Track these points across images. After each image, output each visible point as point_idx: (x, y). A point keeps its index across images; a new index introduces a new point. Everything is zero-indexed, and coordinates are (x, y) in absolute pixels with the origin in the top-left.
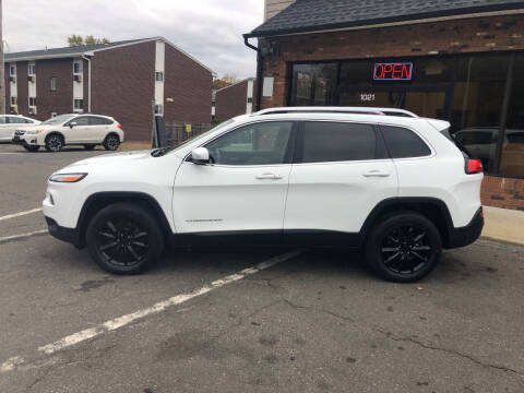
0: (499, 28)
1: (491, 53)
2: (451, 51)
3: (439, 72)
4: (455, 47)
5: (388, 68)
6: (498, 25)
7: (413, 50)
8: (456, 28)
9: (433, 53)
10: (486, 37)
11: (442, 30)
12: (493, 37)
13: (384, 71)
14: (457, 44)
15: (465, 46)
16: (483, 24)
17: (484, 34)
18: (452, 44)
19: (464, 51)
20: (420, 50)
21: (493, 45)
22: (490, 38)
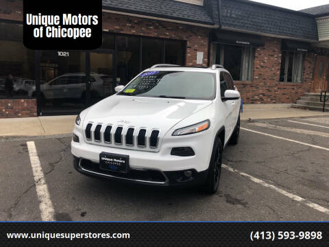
0: (136, 23)
2: (115, 31)
4: (117, 29)
6: (136, 21)
8: (116, 19)
10: (130, 27)
11: (109, 18)
12: (134, 27)
14: (118, 27)
15: (122, 30)
16: (129, 19)
17: (130, 25)
19: (122, 32)
21: (134, 31)
22: (132, 27)
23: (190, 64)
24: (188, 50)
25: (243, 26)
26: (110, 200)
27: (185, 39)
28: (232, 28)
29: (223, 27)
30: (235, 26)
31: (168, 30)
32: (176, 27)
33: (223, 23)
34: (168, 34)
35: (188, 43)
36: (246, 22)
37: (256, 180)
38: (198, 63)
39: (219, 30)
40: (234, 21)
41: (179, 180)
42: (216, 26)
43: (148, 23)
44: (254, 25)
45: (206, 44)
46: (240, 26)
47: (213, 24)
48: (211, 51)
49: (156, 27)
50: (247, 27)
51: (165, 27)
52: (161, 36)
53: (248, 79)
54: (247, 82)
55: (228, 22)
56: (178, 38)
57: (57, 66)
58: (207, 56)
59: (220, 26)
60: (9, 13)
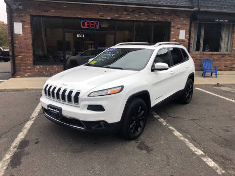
0: (130, 12)
1: (129, 21)
2: (115, 18)
3: (107, 26)
4: (116, 17)
5: (88, 23)
6: (131, 10)
7: (100, 16)
8: (116, 9)
9: (108, 18)
10: (127, 14)
11: (111, 9)
12: (129, 15)
13: (86, 24)
14: (117, 16)
15: (121, 17)
16: (126, 9)
17: (126, 13)
18: (116, 15)
19: (120, 19)
20: (103, 16)
21: (129, 18)
22: (128, 15)
23: (174, 40)
24: (172, 29)
25: (221, 7)
26: (60, 135)
27: (169, 20)
28: (210, 10)
29: (202, 9)
30: (212, 7)
31: (155, 14)
32: (162, 12)
33: (202, 6)
34: (156, 18)
35: (172, 24)
36: (225, 3)
37: (177, 133)
38: (180, 39)
39: (199, 12)
40: (212, 4)
41: (93, 128)
42: (196, 9)
43: (140, 10)
44: (232, 5)
45: (188, 23)
46: (218, 7)
47: (193, 8)
48: (192, 29)
49: (146, 14)
50: (225, 8)
51: (154, 13)
52: (150, 20)
53: (227, 50)
54: (226, 53)
55: (206, 5)
56: (164, 21)
57: (93, 42)
58: (188, 33)
59: (199, 9)
60: (47, 12)
